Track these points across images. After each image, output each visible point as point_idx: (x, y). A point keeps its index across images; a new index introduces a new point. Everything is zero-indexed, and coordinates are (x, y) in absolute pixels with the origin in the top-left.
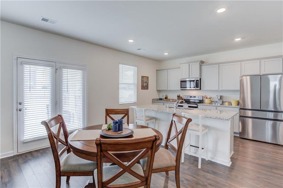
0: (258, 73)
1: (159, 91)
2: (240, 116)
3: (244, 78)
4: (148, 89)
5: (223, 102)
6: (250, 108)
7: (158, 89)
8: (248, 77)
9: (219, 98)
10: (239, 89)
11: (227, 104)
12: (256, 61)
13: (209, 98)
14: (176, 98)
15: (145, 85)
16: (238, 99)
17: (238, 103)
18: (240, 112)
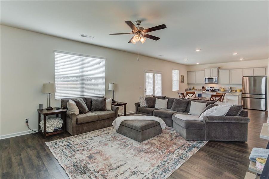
0: (252, 75)
1: (188, 84)
2: (242, 97)
3: (245, 78)
4: (183, 83)
5: (232, 90)
6: (248, 93)
7: (188, 83)
8: (247, 78)
9: (230, 88)
10: (242, 83)
11: (234, 91)
12: (251, 69)
13: (223, 88)
14: (201, 88)
15: (182, 80)
16: (241, 89)
17: (241, 91)
18: (242, 95)
